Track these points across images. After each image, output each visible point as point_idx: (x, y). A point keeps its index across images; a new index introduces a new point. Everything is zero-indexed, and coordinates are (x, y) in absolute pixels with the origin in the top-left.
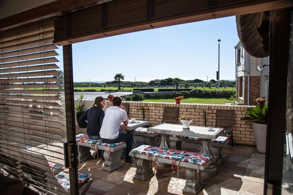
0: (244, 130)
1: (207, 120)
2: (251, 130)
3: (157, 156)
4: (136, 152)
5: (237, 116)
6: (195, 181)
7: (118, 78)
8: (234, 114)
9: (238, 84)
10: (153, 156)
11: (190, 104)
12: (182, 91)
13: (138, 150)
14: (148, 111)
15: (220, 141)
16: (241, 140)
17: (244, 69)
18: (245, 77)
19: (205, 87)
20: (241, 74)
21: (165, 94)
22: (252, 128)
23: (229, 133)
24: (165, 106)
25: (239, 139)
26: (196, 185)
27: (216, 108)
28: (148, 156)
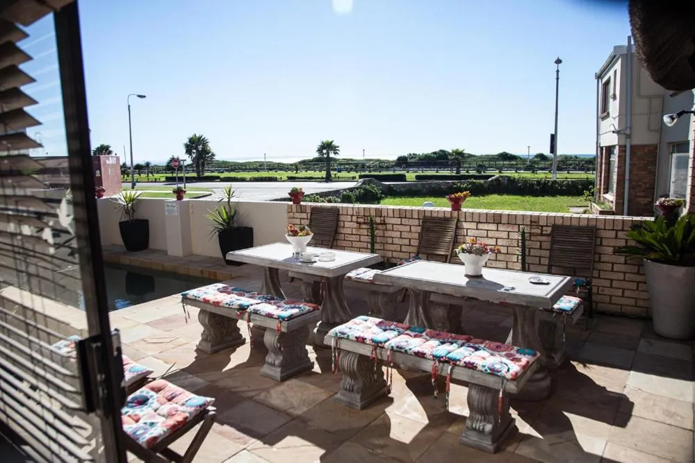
0: (622, 278)
1: (527, 250)
2: (638, 278)
3: (395, 348)
4: (342, 336)
5: (604, 242)
6: (492, 417)
7: (325, 151)
8: (596, 237)
9: (601, 164)
10: (383, 347)
11: (485, 211)
12: (469, 180)
13: (346, 331)
14: (384, 227)
15: (560, 309)
16: (613, 302)
17: (617, 127)
18: (620, 146)
19: (522, 171)
20: (611, 139)
21: (431, 186)
22: (644, 275)
23: (583, 286)
24: (425, 216)
25: (608, 299)
26: (493, 429)
27: (551, 222)
28: (371, 348)
